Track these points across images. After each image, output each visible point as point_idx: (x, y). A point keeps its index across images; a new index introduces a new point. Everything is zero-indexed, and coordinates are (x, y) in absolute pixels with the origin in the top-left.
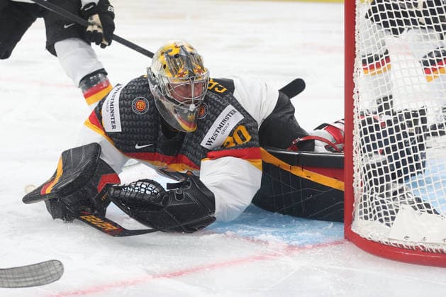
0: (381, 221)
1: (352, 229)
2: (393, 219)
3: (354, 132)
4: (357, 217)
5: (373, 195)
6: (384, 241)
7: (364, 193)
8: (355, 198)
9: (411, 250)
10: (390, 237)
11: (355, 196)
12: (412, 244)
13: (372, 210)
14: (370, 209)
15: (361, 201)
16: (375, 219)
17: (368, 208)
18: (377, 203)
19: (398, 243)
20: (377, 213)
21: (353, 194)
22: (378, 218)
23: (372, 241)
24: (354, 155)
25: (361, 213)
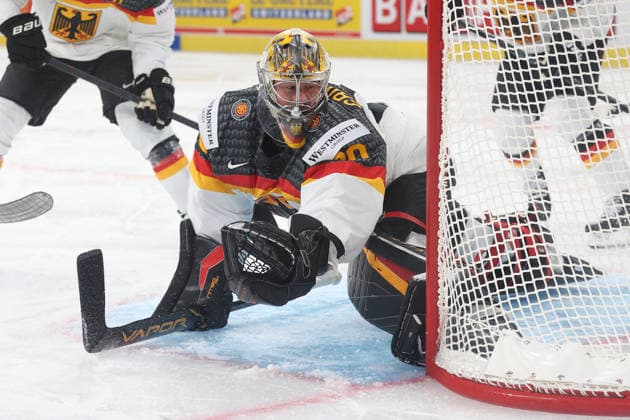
0: (475, 351)
1: (436, 363)
2: (491, 349)
3: (439, 233)
4: (443, 347)
5: (464, 317)
6: (479, 377)
7: (452, 315)
8: (441, 321)
9: (516, 389)
10: (487, 373)
11: (441, 317)
12: (516, 383)
13: (463, 337)
14: (461, 336)
15: (449, 325)
16: (467, 349)
17: (457, 334)
18: (469, 328)
19: (498, 380)
20: (469, 340)
21: (438, 316)
22: (471, 348)
23: (464, 379)
24: (440, 263)
25: (448, 341)
